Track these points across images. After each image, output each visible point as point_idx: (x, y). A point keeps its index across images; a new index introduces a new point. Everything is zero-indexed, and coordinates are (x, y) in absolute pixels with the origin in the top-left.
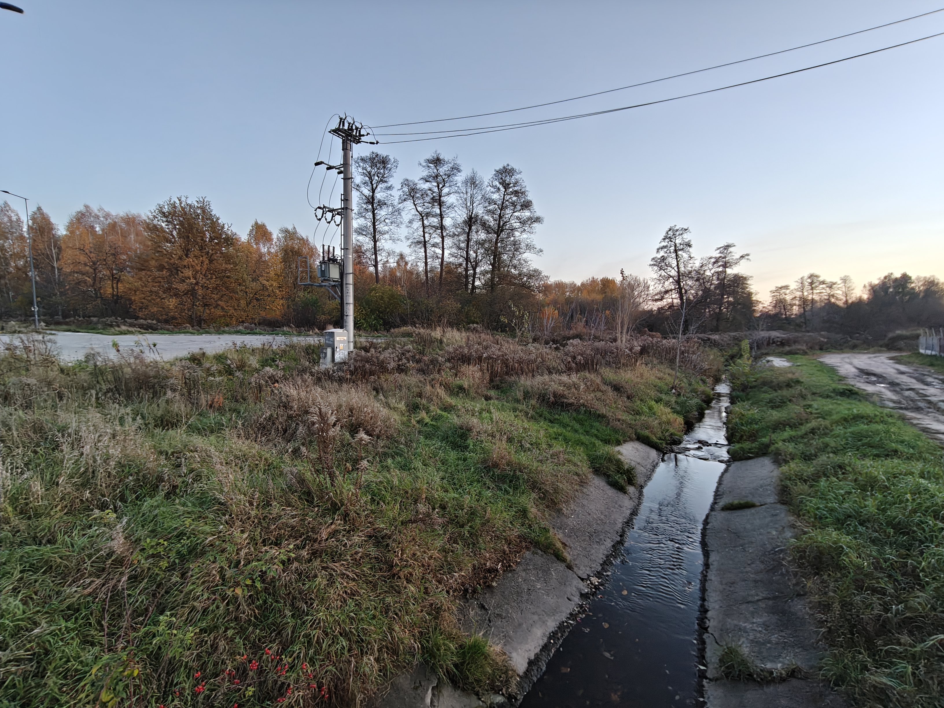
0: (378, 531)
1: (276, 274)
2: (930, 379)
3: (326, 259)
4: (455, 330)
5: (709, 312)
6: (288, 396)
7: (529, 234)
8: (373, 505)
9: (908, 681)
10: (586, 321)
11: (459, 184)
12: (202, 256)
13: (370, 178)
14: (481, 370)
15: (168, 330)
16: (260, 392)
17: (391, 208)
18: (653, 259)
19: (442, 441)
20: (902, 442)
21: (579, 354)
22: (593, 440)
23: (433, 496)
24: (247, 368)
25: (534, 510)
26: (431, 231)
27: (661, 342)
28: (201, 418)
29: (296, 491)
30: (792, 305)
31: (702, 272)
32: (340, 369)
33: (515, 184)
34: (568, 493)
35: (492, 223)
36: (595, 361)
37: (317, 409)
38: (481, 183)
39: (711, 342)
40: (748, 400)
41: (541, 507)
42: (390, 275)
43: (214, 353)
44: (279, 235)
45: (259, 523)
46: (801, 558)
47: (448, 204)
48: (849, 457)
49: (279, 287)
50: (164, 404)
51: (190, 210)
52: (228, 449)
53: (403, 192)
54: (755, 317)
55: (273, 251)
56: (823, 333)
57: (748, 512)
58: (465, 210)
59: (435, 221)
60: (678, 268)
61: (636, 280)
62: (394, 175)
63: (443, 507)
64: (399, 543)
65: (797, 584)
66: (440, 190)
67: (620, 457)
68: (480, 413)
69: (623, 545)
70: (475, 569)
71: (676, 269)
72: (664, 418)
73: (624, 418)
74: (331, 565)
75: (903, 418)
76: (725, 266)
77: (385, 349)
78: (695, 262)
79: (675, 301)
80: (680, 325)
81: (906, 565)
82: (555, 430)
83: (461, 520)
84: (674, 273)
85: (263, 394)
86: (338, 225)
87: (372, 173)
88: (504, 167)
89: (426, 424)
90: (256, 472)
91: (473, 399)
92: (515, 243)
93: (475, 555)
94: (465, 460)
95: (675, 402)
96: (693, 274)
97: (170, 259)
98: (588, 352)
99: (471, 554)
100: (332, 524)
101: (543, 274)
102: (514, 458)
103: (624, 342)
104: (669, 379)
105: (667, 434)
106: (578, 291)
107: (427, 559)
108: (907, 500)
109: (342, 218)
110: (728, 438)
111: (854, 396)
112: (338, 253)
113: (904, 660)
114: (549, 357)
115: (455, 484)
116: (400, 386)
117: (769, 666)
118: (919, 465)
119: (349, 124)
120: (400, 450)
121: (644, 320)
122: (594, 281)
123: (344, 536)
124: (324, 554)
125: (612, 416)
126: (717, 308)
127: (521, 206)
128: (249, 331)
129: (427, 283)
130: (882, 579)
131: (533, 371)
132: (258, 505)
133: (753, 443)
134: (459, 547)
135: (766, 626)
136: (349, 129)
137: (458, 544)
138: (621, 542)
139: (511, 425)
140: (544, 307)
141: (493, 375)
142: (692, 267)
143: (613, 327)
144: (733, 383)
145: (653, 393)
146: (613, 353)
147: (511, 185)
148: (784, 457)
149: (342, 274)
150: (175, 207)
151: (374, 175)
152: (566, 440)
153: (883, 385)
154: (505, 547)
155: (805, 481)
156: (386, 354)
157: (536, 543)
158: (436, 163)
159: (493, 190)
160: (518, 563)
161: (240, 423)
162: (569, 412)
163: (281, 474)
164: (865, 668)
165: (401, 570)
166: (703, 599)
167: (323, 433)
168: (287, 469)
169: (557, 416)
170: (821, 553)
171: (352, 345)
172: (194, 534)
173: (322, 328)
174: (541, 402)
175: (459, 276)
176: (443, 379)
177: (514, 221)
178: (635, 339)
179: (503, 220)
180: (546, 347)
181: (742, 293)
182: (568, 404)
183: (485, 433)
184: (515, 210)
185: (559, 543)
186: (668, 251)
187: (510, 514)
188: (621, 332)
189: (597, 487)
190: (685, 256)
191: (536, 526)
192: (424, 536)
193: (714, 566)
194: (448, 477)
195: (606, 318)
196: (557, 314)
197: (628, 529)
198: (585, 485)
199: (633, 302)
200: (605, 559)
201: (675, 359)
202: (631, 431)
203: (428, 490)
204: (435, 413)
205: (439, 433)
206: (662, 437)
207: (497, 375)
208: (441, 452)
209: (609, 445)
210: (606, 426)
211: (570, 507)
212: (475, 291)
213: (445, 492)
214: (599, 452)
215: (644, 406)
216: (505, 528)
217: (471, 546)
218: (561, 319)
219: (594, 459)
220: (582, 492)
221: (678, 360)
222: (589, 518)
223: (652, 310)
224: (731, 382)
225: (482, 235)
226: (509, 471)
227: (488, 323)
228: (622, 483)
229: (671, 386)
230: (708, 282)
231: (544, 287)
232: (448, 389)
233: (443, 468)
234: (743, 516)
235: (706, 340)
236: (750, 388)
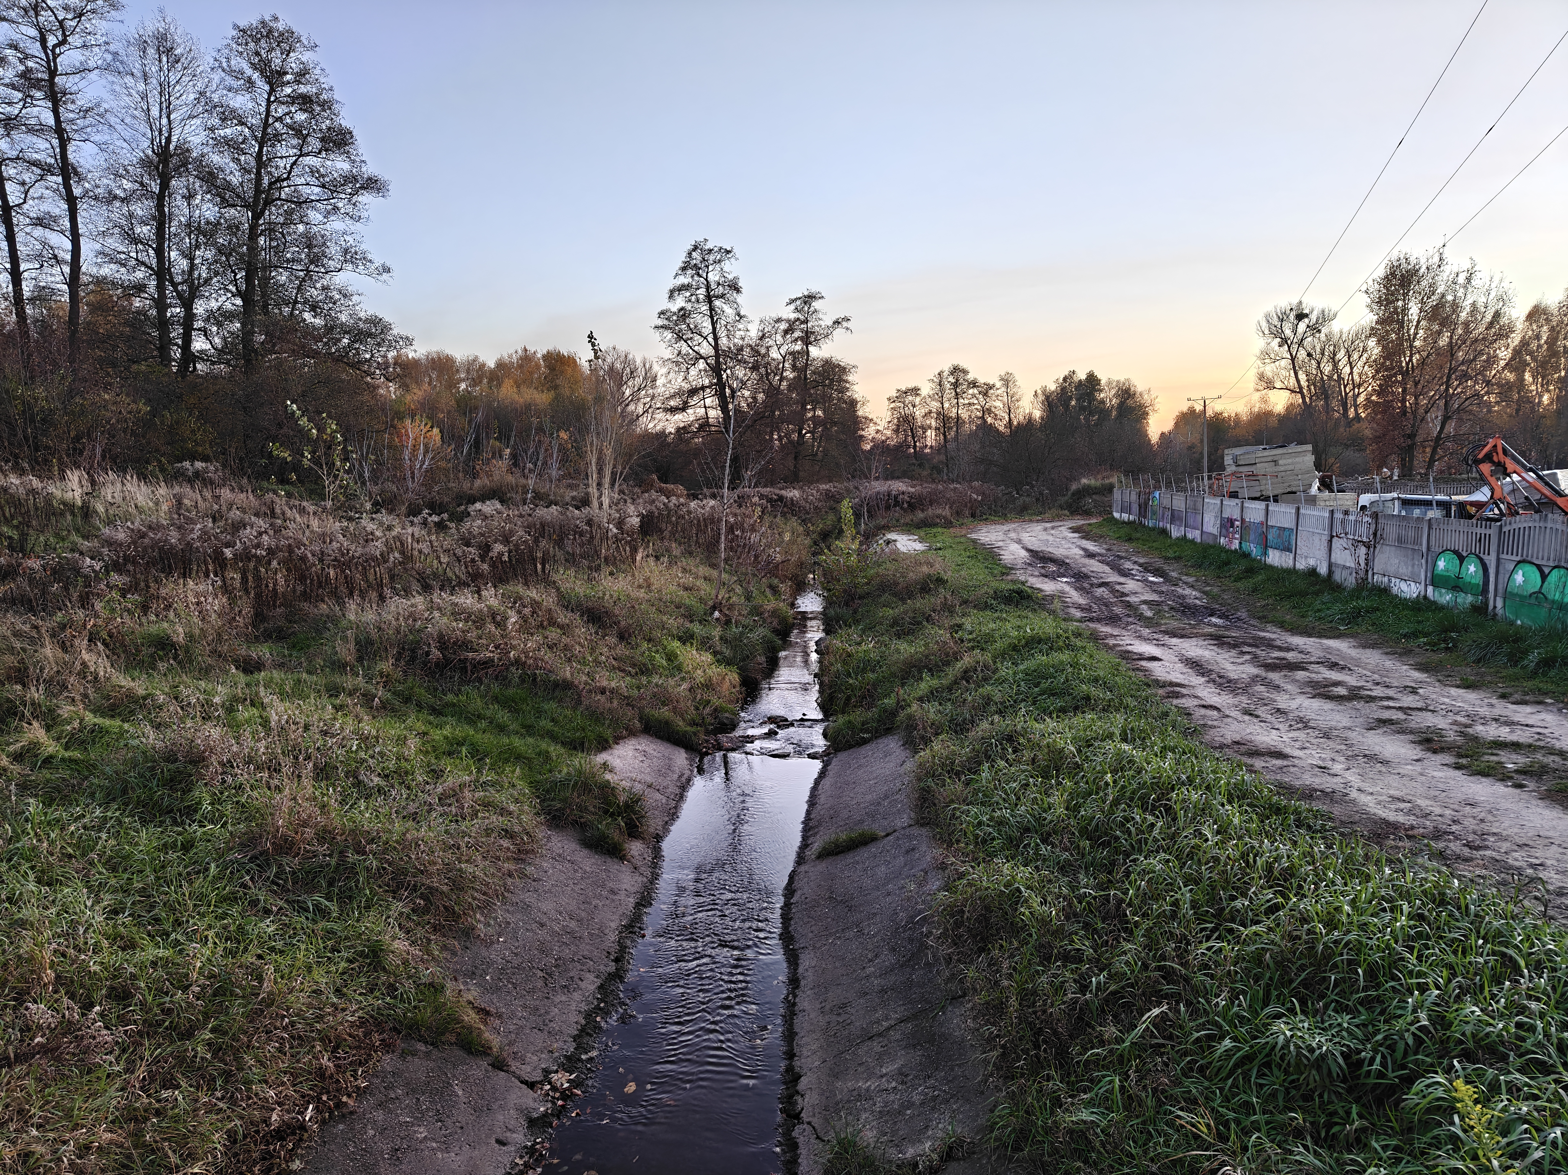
2: (1128, 565)
4: (132, 479)
5: (780, 439)
7: (348, 220)
9: (1115, 1107)
10: (514, 456)
11: (117, 46)
14: (226, 589)
18: (662, 313)
19: (106, 804)
20: (1096, 680)
21: (498, 539)
22: (544, 745)
23: (83, 968)
25: (401, 945)
27: (687, 505)
30: (924, 429)
31: (763, 351)
33: (302, 75)
34: (487, 884)
35: (235, 177)
36: (539, 555)
38: (193, 54)
39: (786, 505)
40: (857, 622)
41: (420, 932)
46: (958, 925)
47: (81, 101)
48: (1020, 720)
54: (863, 451)
56: (976, 484)
57: (864, 854)
58: (144, 128)
59: (38, 146)
60: (716, 339)
61: (626, 360)
63: (120, 995)
65: (953, 976)
66: (51, 54)
67: (608, 776)
68: (230, 710)
69: (622, 982)
70: (234, 1142)
71: (710, 339)
72: (700, 676)
73: (613, 684)
75: (1095, 637)
76: (808, 338)
78: (750, 327)
79: (712, 413)
80: (723, 468)
81: (1107, 898)
82: (447, 731)
83: (183, 1018)
84: (706, 349)
88: (263, 23)
89: (47, 760)
91: (205, 672)
92: (309, 241)
93: (234, 1103)
94: (187, 847)
95: (721, 638)
96: (747, 352)
98: (520, 533)
99: (220, 1105)
101: (395, 332)
102: (337, 819)
103: (605, 506)
104: (706, 589)
105: (708, 710)
106: (490, 381)
108: (1107, 784)
110: (822, 706)
111: (1025, 602)
113: (1108, 1069)
114: (422, 547)
115: (157, 920)
117: (910, 1152)
118: (1119, 719)
121: (649, 455)
122: (527, 358)
125: (586, 683)
126: (793, 431)
127: (322, 140)
130: (1076, 934)
131: (381, 585)
133: (868, 710)
134: (179, 1095)
135: (902, 1075)
137: (178, 1087)
138: (618, 976)
139: (325, 733)
140: (401, 419)
141: (263, 603)
142: (743, 339)
143: (577, 472)
144: (829, 590)
145: (672, 622)
146: (581, 535)
147: (289, 77)
148: (922, 732)
152: (478, 755)
153: (1065, 580)
154: (324, 1060)
155: (958, 774)
157: (411, 1028)
159: (230, 81)
160: (361, 1093)
162: (481, 682)
164: (1057, 1103)
166: (790, 1055)
169: (450, 697)
170: (987, 908)
174: (407, 663)
175: (138, 319)
176: (100, 622)
177: (302, 181)
178: (629, 501)
179: (270, 173)
180: (412, 522)
181: (839, 399)
182: (479, 662)
183: (249, 763)
184: (305, 150)
185: (471, 1012)
186: (693, 298)
187: (333, 969)
188: (599, 485)
189: (559, 858)
190: (729, 311)
191: (409, 984)
192: (58, 1093)
193: (808, 977)
194: (133, 903)
195: (562, 449)
196: (438, 438)
197: (633, 941)
198: (530, 858)
199: (622, 412)
200: (583, 1022)
201: (718, 542)
202: (630, 712)
203: (64, 955)
204: (76, 724)
205: (96, 781)
206: (698, 720)
207: (275, 602)
208: (104, 836)
209: (583, 751)
210: (575, 709)
211: (495, 919)
212: (195, 367)
213: (123, 949)
214: (560, 772)
215: (657, 652)
216: (320, 1009)
217: (219, 1083)
218: (450, 450)
219: (548, 791)
220: (523, 875)
221: (723, 545)
222: (542, 934)
223: (664, 431)
224: (824, 588)
225: (204, 208)
226: (324, 855)
227: (241, 459)
228: (616, 836)
229: (711, 603)
230: (776, 374)
231: (400, 366)
232: (120, 651)
233: (113, 881)
234: (858, 863)
235: (776, 501)
236: (859, 598)
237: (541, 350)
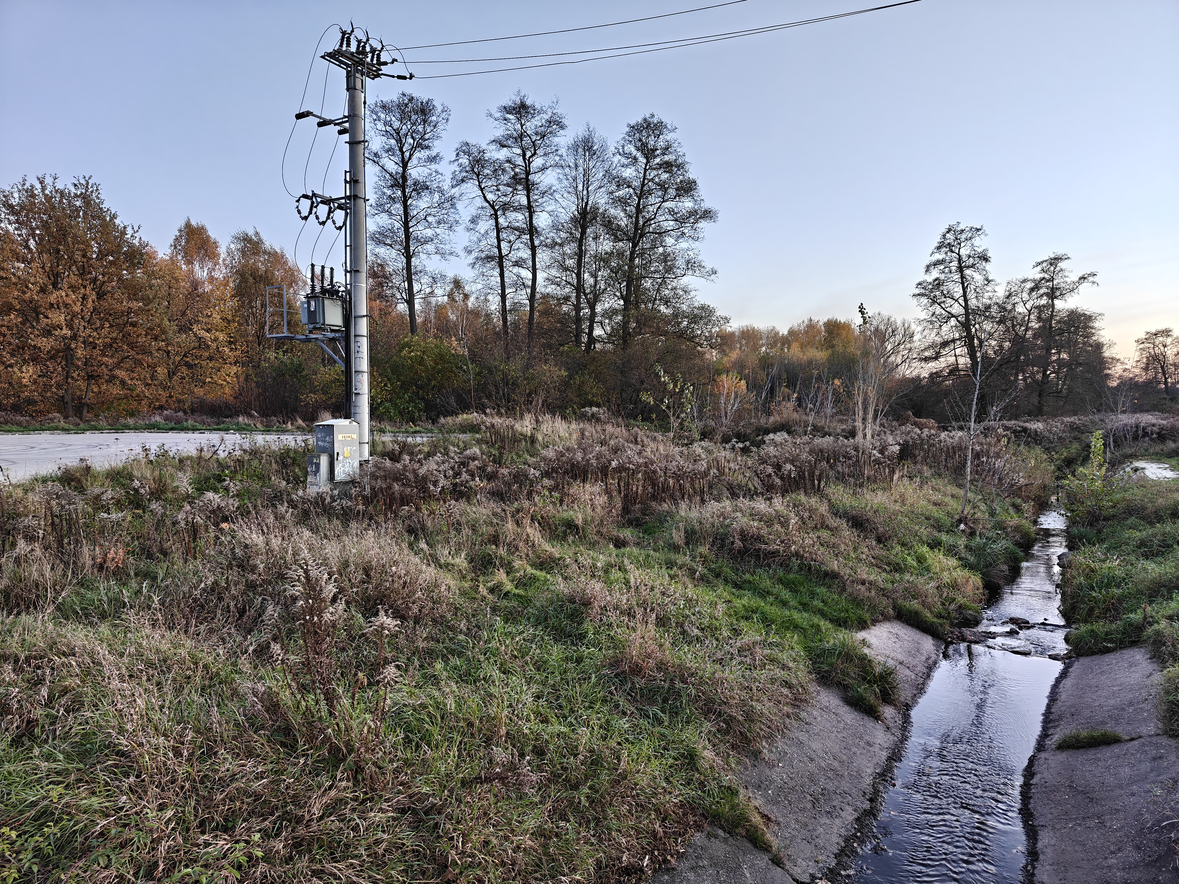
0: (418, 800)
1: (223, 319)
3: (318, 289)
4: (558, 419)
5: (1025, 379)
6: (246, 546)
7: (691, 241)
8: (409, 751)
10: (799, 399)
11: (563, 151)
12: (85, 287)
13: (399, 141)
14: (608, 492)
15: (19, 424)
16: (195, 540)
17: (437, 196)
18: (920, 284)
19: (535, 626)
21: (787, 460)
22: (817, 620)
23: (520, 731)
24: (170, 495)
25: (708, 754)
26: (512, 238)
27: (937, 435)
28: (82, 591)
29: (263, 727)
31: (1009, 307)
32: (345, 495)
33: (666, 149)
34: (771, 721)
35: (624, 222)
36: (817, 473)
37: (301, 572)
38: (603, 148)
39: (1029, 436)
40: (1102, 541)
41: (722, 747)
42: (438, 318)
43: (107, 466)
44: (232, 246)
45: (194, 789)
47: (542, 187)
49: (230, 343)
50: (11, 565)
51: (61, 202)
52: (133, 649)
53: (460, 165)
54: (1109, 388)
55: (217, 274)
57: (1106, 753)
58: (574, 199)
59: (519, 218)
60: (966, 301)
61: (889, 322)
62: (443, 134)
63: (540, 752)
64: (458, 822)
66: (528, 163)
67: (866, 651)
68: (606, 572)
69: (875, 819)
70: (600, 868)
71: (961, 301)
72: (946, 577)
73: (872, 578)
74: (329, 866)
76: (1053, 294)
77: (429, 455)
78: (997, 288)
79: (961, 361)
80: (970, 405)
82: (745, 601)
83: (574, 775)
84: (957, 309)
85: (201, 543)
86: (340, 228)
87: (402, 133)
88: (645, 120)
89: (507, 594)
90: (186, 691)
91: (593, 545)
92: (665, 258)
93: (600, 840)
94: (579, 660)
95: (966, 547)
96: (994, 309)
97: (24, 293)
98: (804, 456)
99: (593, 840)
100: (330, 788)
101: (718, 314)
102: (669, 655)
103: (869, 436)
104: (954, 505)
105: (953, 606)
106: (783, 345)
107: (510, 851)
109: (347, 214)
110: (1064, 614)
112: (340, 278)
114: (732, 465)
115: (561, 707)
116: (459, 524)
119: (359, 42)
120: (459, 643)
121: (906, 395)
122: (811, 326)
123: (354, 810)
124: (316, 847)
125: (850, 575)
126: (1038, 372)
127: (677, 189)
128: (173, 424)
129: (506, 333)
131: (702, 492)
132: (192, 754)
133: (1111, 622)
134: (569, 826)
136: (358, 52)
137: (568, 821)
138: (872, 813)
139: (663, 593)
140: (720, 375)
141: (629, 501)
142: (990, 298)
143: (847, 409)
144: (1073, 511)
145: (924, 532)
146: (850, 458)
147: (658, 152)
148: (1172, 650)
149: (348, 317)
150: (33, 196)
151: (406, 135)
152: (767, 621)
154: (657, 826)
156: (431, 465)
157: (714, 817)
158: (519, 112)
159: (624, 161)
160: (680, 856)
161: (156, 599)
162: (770, 568)
163: (235, 693)
165: (461, 873)
167: (312, 616)
168: (245, 686)
169: (747, 576)
171: (366, 449)
172: (69, 814)
173: (311, 417)
174: (718, 549)
175: (564, 319)
176: (537, 509)
177: (663, 218)
178: (888, 432)
179: (643, 217)
180: (724, 447)
181: (1084, 343)
182: (769, 552)
183: (617, 609)
184: (666, 198)
185: (757, 815)
186: (947, 270)
187: (664, 762)
188: (864, 419)
189: (825, 709)
190: (978, 278)
191: (713, 784)
192: (504, 807)
193: (1047, 855)
194: (548, 693)
195: (835, 392)
196: (744, 387)
197: (885, 787)
198: (803, 705)
199: (884, 362)
200: (843, 844)
201: (964, 466)
202: (885, 602)
203: (511, 720)
204: (522, 573)
205: (531, 610)
206: (944, 613)
207: (635, 501)
208: (534, 646)
209: (846, 628)
210: (840, 594)
211: (777, 748)
212: (595, 347)
213: (542, 722)
214: (828, 642)
215: (909, 554)
216: (655, 789)
217: (592, 825)
218: (752, 395)
219: (818, 656)
220: (798, 718)
221: (969, 469)
222: (811, 766)
223: (919, 377)
224: (1068, 509)
225: (605, 243)
226: (661, 680)
227: (618, 405)
228: (872, 700)
229: (957, 517)
230: (1021, 326)
231: (720, 337)
232: (546, 528)
233: (538, 677)
234: (1099, 760)
235: (1020, 432)
236: (1104, 520)
237: (822, 319)
